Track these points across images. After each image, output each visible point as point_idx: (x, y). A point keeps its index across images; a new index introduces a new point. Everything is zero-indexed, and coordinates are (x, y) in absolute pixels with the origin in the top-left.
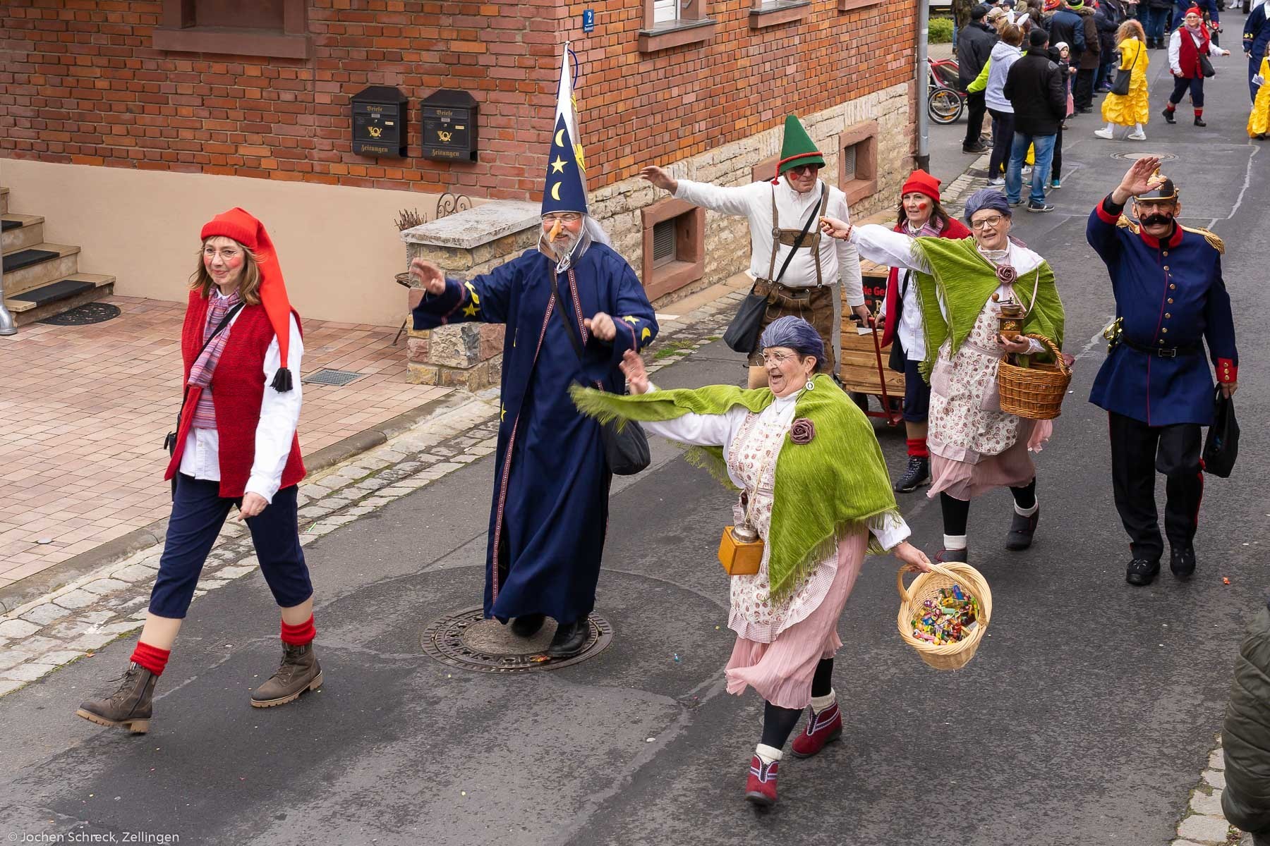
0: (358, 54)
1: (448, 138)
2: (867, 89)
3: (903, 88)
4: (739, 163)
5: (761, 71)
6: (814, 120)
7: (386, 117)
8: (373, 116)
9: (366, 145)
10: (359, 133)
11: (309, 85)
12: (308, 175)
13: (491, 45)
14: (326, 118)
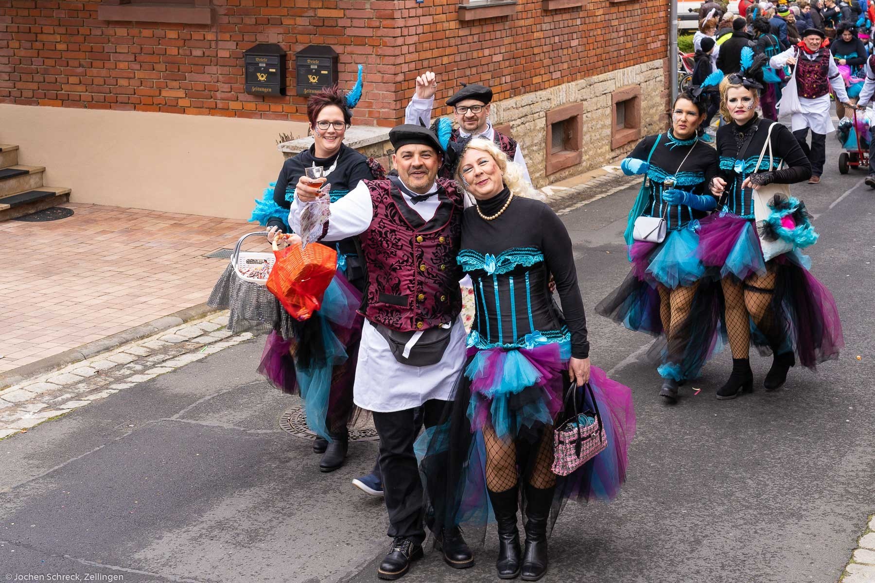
0: (250, 20)
1: (315, 81)
2: (632, 62)
3: (659, 63)
4: (535, 108)
5: (552, 42)
6: (592, 81)
7: (269, 66)
8: (260, 65)
9: (255, 87)
10: (250, 78)
11: (213, 44)
12: (213, 110)
13: (347, 12)
14: (225, 68)
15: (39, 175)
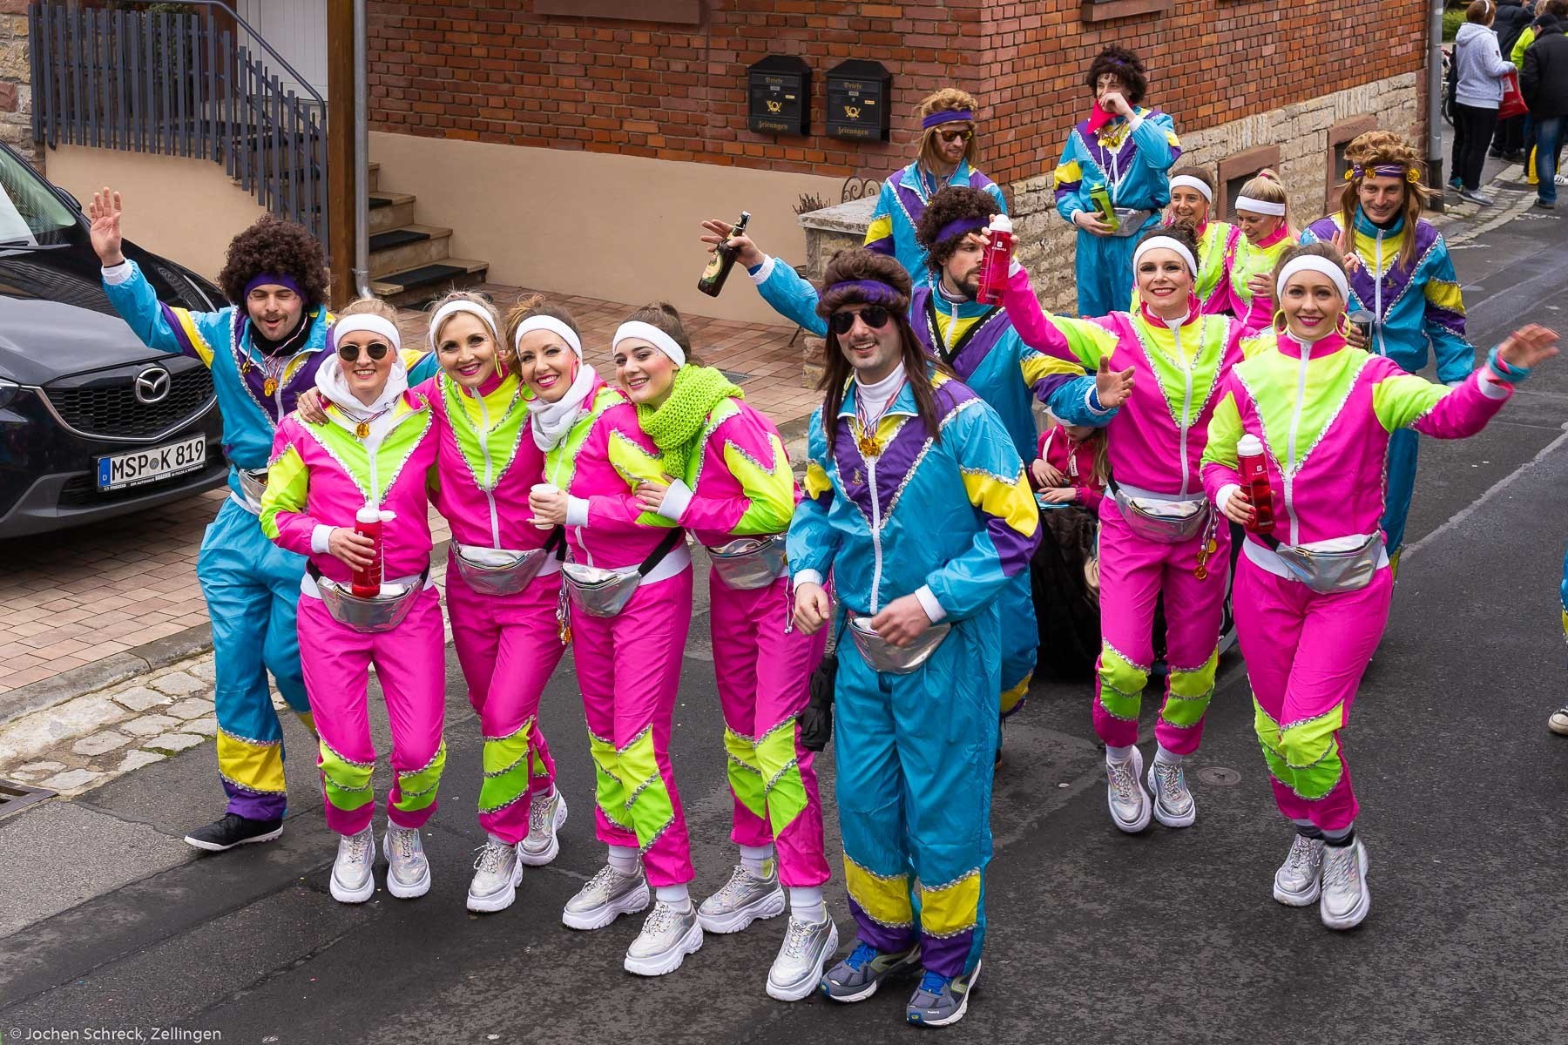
0: (758, 19)
1: (855, 115)
7: (786, 90)
8: (772, 88)
9: (762, 121)
10: (756, 107)
11: (702, 54)
12: (700, 154)
13: (907, 10)
14: (721, 91)
15: (443, 241)
